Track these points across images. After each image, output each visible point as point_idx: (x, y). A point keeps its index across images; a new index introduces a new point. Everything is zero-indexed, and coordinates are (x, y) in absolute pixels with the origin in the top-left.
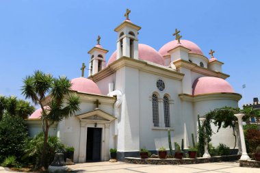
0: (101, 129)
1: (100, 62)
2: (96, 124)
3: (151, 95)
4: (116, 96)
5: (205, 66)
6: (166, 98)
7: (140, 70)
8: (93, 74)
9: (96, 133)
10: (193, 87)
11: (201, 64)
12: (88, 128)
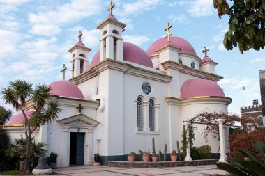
0: (84, 134)
1: (82, 62)
2: (79, 129)
3: (136, 100)
4: (99, 100)
5: (197, 67)
6: (151, 101)
7: (125, 72)
8: (75, 76)
9: (78, 138)
10: (181, 90)
11: (193, 64)
12: (71, 133)
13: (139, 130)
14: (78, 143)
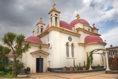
0: (43, 59)
1: (42, 29)
2: (40, 56)
3: (66, 44)
4: (49, 44)
6: (72, 45)
7: (60, 32)
9: (40, 60)
10: (85, 40)
11: (89, 30)
12: (37, 58)
13: (67, 57)
14: (40, 63)
